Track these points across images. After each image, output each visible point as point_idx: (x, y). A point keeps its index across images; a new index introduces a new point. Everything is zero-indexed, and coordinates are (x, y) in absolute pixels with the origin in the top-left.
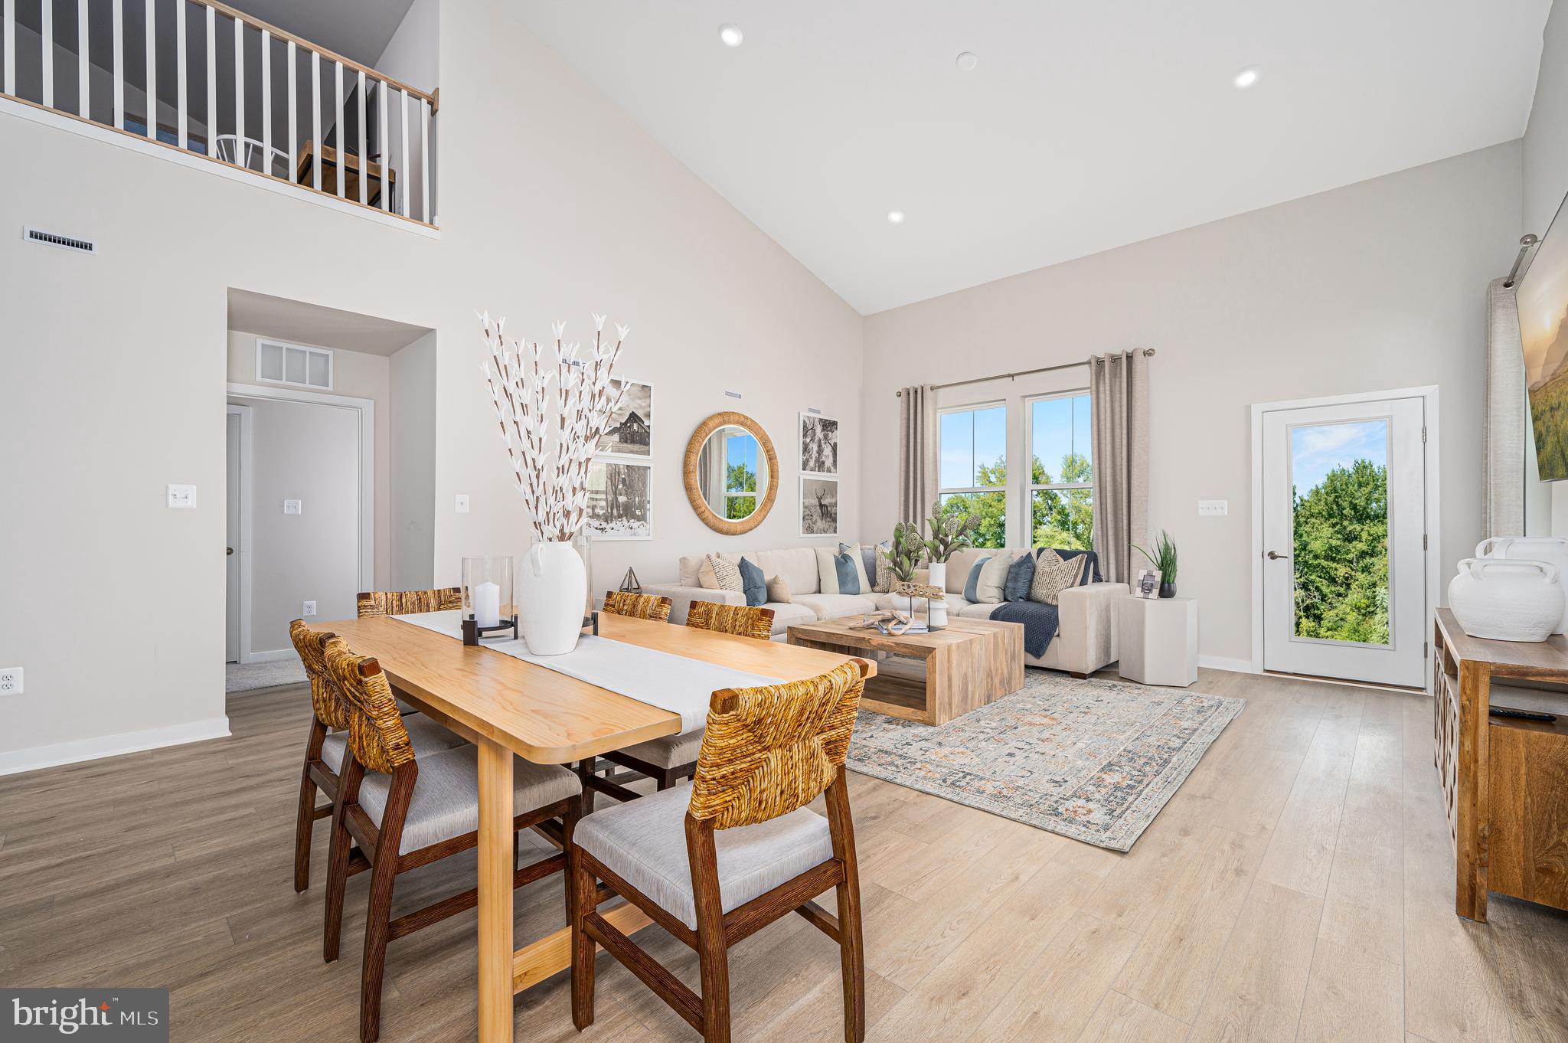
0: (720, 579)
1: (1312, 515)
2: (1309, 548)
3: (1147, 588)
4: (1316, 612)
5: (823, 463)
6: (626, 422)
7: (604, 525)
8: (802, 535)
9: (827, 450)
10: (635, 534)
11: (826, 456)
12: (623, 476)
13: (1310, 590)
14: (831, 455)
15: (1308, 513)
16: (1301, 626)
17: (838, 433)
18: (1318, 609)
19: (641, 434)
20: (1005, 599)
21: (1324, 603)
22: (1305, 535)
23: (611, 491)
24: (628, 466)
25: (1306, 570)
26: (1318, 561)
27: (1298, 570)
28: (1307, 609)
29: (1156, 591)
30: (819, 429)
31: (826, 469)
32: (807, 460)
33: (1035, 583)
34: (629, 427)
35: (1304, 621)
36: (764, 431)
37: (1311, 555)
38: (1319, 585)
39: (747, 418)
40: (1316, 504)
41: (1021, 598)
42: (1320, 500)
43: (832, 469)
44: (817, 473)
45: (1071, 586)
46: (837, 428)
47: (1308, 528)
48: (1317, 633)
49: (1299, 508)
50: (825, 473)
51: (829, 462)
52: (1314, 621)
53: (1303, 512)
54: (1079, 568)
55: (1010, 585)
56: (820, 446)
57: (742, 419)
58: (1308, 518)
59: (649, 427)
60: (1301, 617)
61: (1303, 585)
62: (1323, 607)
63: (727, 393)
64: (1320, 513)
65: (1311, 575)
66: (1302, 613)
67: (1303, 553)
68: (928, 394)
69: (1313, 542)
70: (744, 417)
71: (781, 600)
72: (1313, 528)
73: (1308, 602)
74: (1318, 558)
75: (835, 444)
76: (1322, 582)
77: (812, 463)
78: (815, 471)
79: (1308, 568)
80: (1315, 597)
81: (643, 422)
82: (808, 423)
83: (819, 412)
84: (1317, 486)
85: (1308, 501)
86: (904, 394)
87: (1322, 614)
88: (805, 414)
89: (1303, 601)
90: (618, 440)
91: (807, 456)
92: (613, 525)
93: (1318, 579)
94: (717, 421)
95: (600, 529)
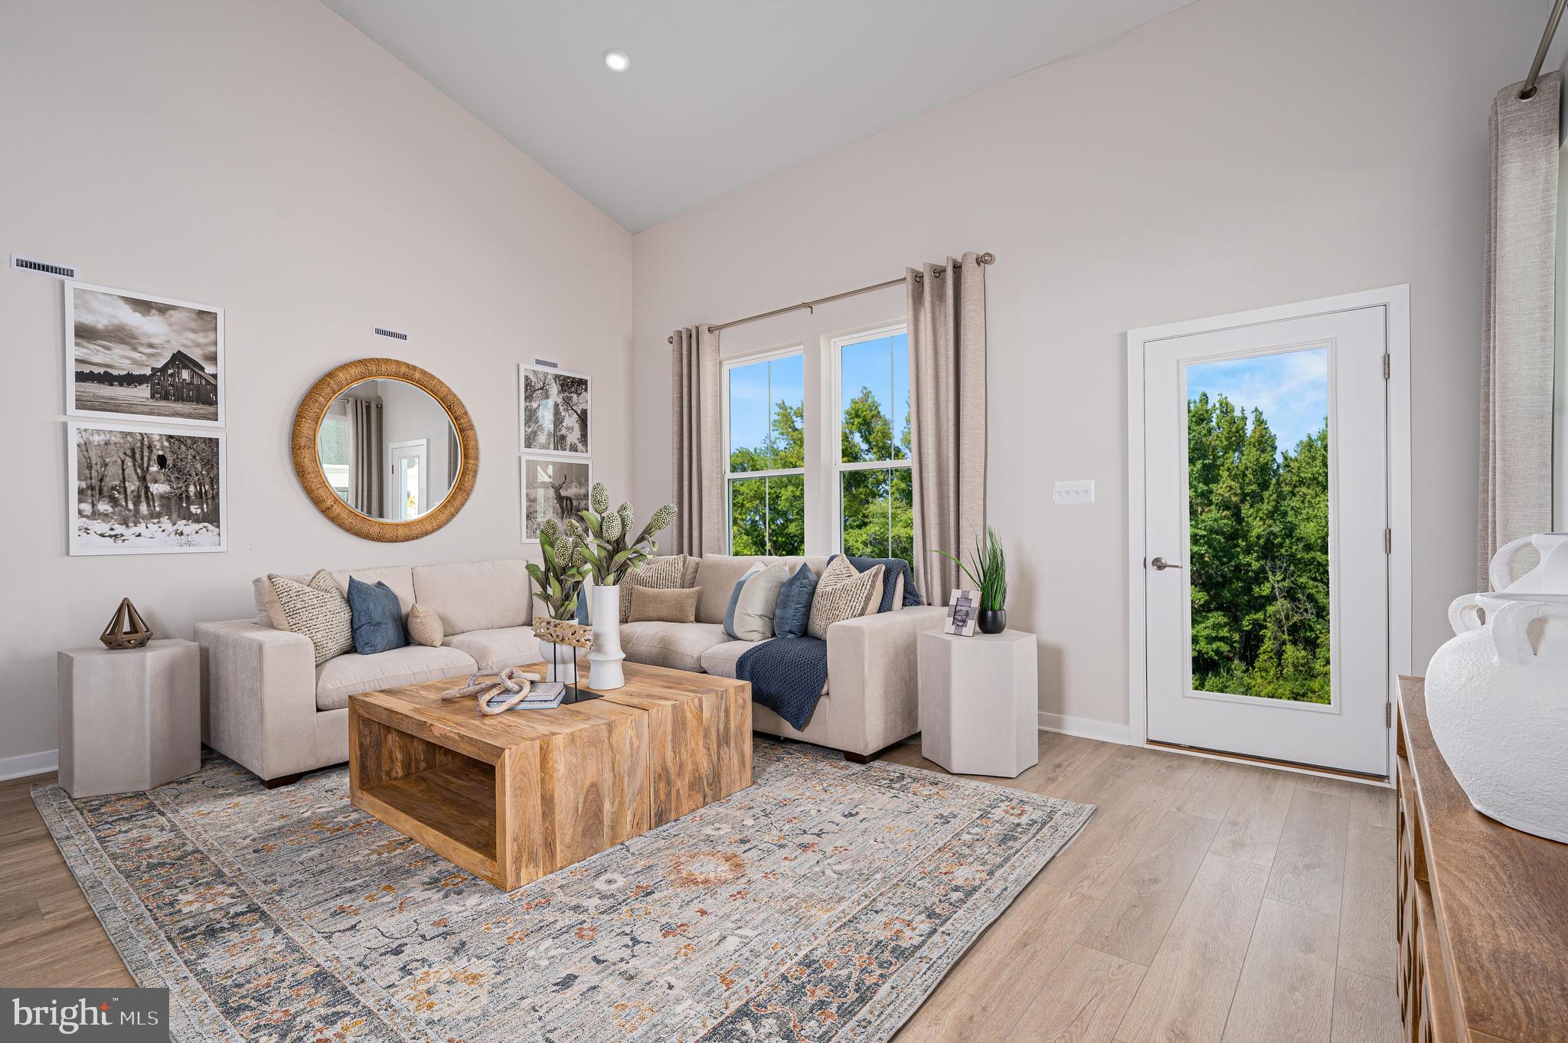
0: (292, 614)
1: (1302, 482)
2: (1297, 533)
3: (959, 620)
4: (1308, 634)
5: (563, 438)
6: (166, 367)
7: (119, 529)
8: (525, 540)
9: (571, 421)
10: (188, 543)
11: (568, 428)
12: (161, 453)
13: (1299, 600)
14: (577, 427)
15: (1295, 478)
16: (1285, 656)
17: (588, 395)
18: (1312, 630)
19: (198, 387)
20: (774, 635)
21: (1321, 620)
22: (1291, 513)
23: (135, 477)
24: (171, 437)
25: (1292, 568)
26: (1312, 554)
27: (1281, 568)
28: (1294, 629)
29: (972, 624)
30: (554, 389)
31: (568, 447)
32: (535, 433)
33: (814, 610)
34: (171, 375)
35: (1289, 648)
36: (447, 387)
37: (1301, 545)
38: (1313, 591)
39: (414, 368)
40: (1308, 463)
41: (791, 632)
42: (1314, 458)
43: (580, 446)
44: (552, 452)
45: (862, 614)
46: (586, 388)
47: (1295, 502)
48: (1309, 668)
49: (1281, 471)
50: (567, 453)
51: (573, 437)
52: (1305, 649)
53: (1288, 476)
54: (873, 587)
55: (778, 612)
56: (557, 413)
57: (403, 370)
58: (1295, 486)
59: (215, 376)
60: (1284, 643)
61: (1288, 592)
62: (1319, 626)
63: (378, 331)
64: (1315, 479)
65: (1300, 576)
66: (1286, 637)
67: (1288, 541)
68: (706, 337)
69: (1303, 524)
70: (408, 365)
71: (422, 642)
72: (1303, 502)
73: (1295, 619)
74: (1312, 549)
75: (584, 412)
76: (1317, 587)
77: (542, 438)
78: (548, 448)
79: (1295, 566)
80: (1306, 610)
81: (202, 369)
82: (534, 379)
83: (555, 365)
84: (1309, 437)
85: (1296, 460)
86: (675, 339)
87: (1317, 638)
88: (528, 367)
89: (1287, 618)
90: (149, 396)
91: (534, 427)
92: (141, 528)
93: (1311, 583)
94: (353, 371)
95: (111, 536)
